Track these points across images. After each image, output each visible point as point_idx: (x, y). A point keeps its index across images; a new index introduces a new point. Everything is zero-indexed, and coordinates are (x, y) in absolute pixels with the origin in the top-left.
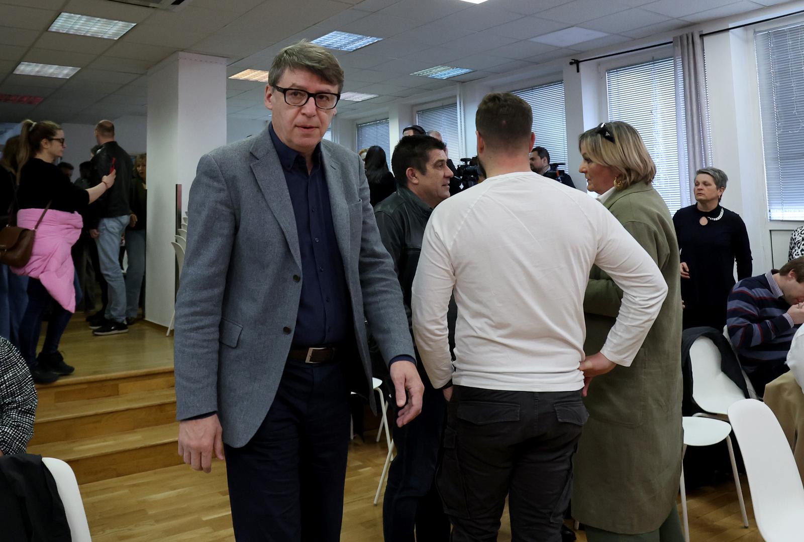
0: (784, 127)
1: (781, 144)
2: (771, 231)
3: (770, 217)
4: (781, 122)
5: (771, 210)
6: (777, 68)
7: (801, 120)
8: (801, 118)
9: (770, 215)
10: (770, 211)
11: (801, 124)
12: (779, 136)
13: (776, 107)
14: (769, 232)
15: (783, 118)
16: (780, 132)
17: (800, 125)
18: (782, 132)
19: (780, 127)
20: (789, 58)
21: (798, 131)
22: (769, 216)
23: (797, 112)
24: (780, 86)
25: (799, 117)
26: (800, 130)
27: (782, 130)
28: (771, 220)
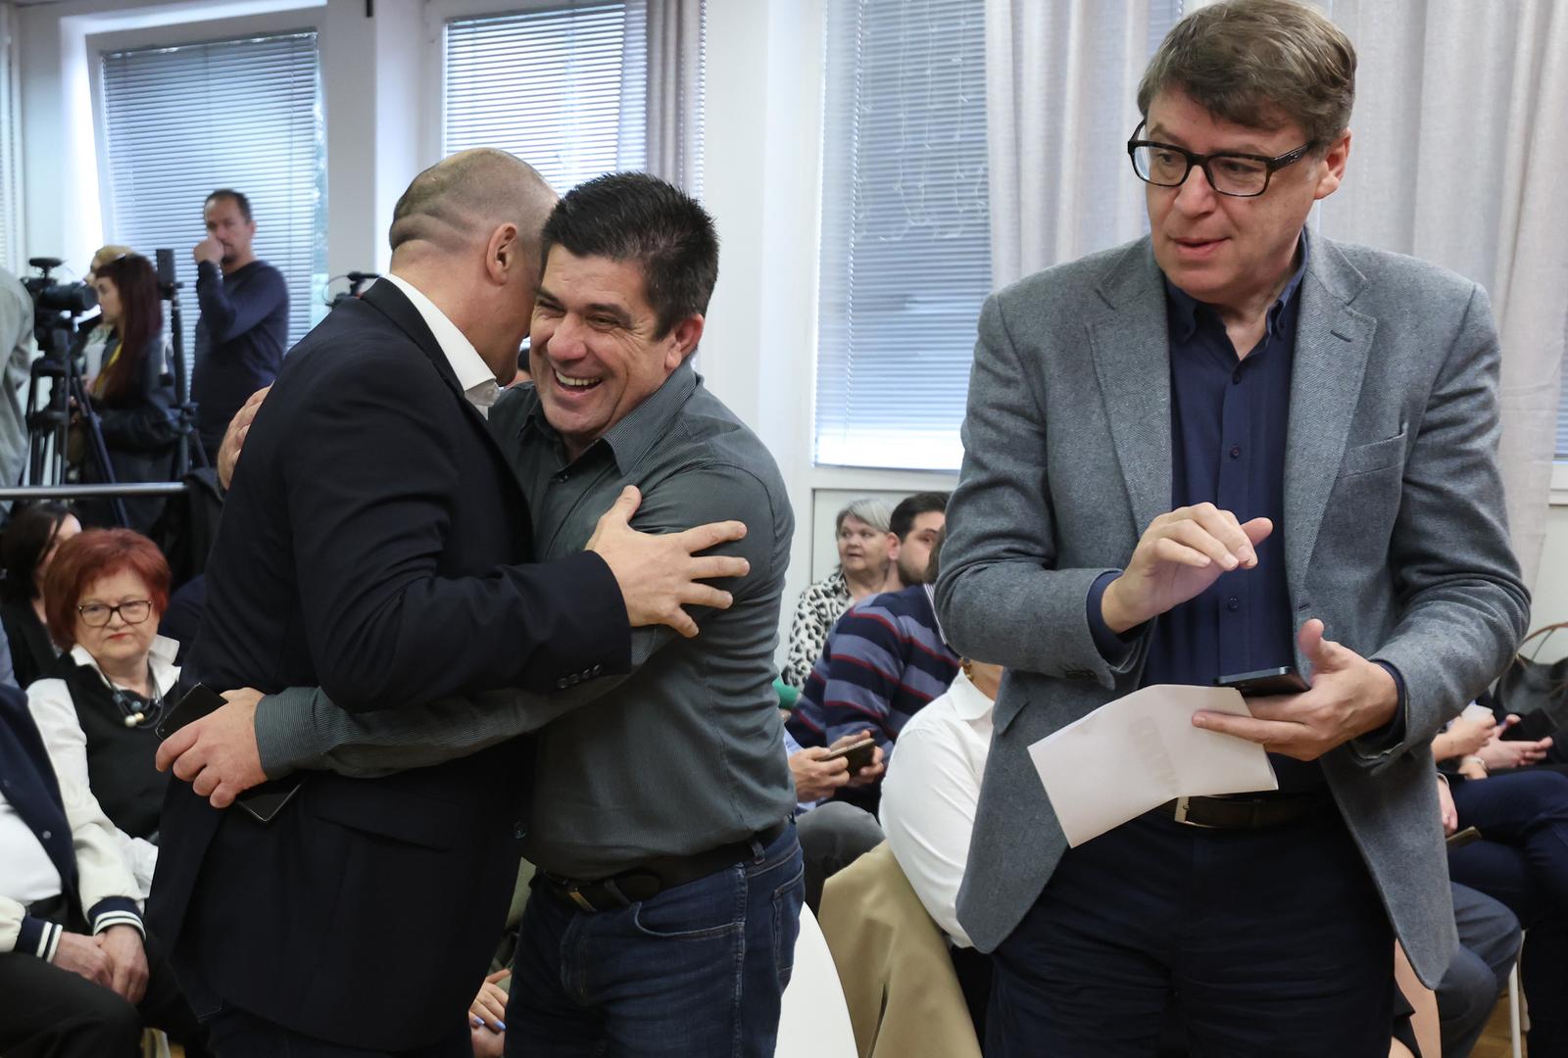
0: (870, 224)
1: (859, 268)
2: (814, 491)
3: (816, 456)
4: (866, 210)
5: (820, 439)
6: (871, 64)
7: (910, 208)
8: (910, 205)
9: (816, 450)
10: (816, 441)
11: (909, 219)
12: (857, 248)
13: (859, 171)
14: (809, 493)
15: (870, 200)
16: (859, 240)
17: (903, 222)
18: (866, 237)
19: (861, 224)
20: (902, 40)
21: (898, 239)
22: (813, 454)
23: (904, 188)
24: (871, 115)
25: (907, 201)
26: (906, 235)
27: (865, 233)
28: (817, 465)
